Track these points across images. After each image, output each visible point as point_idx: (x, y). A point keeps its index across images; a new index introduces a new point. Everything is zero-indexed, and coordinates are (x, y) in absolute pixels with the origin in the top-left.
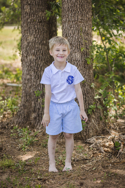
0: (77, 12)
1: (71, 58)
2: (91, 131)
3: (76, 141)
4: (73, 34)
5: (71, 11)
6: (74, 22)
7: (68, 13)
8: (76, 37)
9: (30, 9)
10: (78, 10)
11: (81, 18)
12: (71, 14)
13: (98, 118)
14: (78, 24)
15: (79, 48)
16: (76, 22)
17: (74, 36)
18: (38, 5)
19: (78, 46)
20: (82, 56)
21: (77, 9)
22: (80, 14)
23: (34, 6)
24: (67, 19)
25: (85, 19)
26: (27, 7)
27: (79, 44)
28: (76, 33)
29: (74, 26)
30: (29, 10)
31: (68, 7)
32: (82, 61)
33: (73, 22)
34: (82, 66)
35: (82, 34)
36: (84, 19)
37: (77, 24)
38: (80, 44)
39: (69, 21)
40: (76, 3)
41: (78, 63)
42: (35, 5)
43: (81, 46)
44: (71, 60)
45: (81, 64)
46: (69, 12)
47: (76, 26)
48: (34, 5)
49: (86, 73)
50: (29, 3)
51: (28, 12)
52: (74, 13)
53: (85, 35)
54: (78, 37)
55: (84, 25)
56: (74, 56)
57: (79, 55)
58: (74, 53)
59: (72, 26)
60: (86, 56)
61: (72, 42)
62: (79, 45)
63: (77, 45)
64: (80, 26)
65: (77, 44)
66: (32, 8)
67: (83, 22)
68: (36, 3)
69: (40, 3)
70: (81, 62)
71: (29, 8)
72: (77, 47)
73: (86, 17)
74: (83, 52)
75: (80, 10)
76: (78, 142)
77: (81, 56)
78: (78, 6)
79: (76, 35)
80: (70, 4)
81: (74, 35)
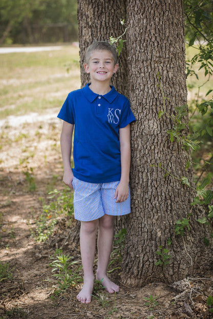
0: (151, 43)
1: (141, 129)
2: (183, 266)
3: (154, 285)
4: (144, 86)
5: (140, 41)
6: (145, 62)
7: (134, 45)
8: (150, 91)
9: (91, 35)
10: (153, 39)
11: (158, 55)
12: (140, 48)
13: (200, 242)
14: (153, 66)
15: (155, 111)
16: (149, 62)
17: (146, 90)
18: (105, 28)
19: (154, 107)
20: (162, 126)
21: (150, 37)
22: (156, 47)
23: (98, 30)
24: (134, 56)
25: (167, 56)
26: (87, 32)
27: (154, 104)
28: (149, 82)
29: (146, 70)
30: (91, 37)
31: (135, 35)
32: (163, 136)
33: (143, 62)
34: (162, 145)
35: (161, 85)
36: (164, 55)
37: (151, 67)
38: (158, 104)
39: (137, 61)
40: (148, 27)
41: (154, 140)
42: (101, 28)
43: (160, 107)
44: (142, 134)
45: (160, 141)
46: (136, 43)
47: (150, 70)
48: (99, 27)
49: (171, 157)
50: (90, 24)
51: (88, 40)
52: (144, 45)
53: (168, 86)
54: (153, 90)
55: (164, 68)
56: (147, 126)
57: (155, 124)
58: (147, 121)
59: (142, 70)
60: (169, 126)
61: (143, 101)
62: (156, 105)
63: (152, 106)
64: (157, 70)
65: (151, 104)
66: (95, 33)
67: (163, 61)
68: (101, 25)
69: (110, 24)
70: (160, 138)
71: (90, 33)
72: (152, 109)
73: (169, 52)
74: (165, 118)
75: (156, 39)
76: (157, 286)
77: (159, 126)
78: (153, 32)
79: (149, 86)
80: (137, 28)
81: (146, 87)
